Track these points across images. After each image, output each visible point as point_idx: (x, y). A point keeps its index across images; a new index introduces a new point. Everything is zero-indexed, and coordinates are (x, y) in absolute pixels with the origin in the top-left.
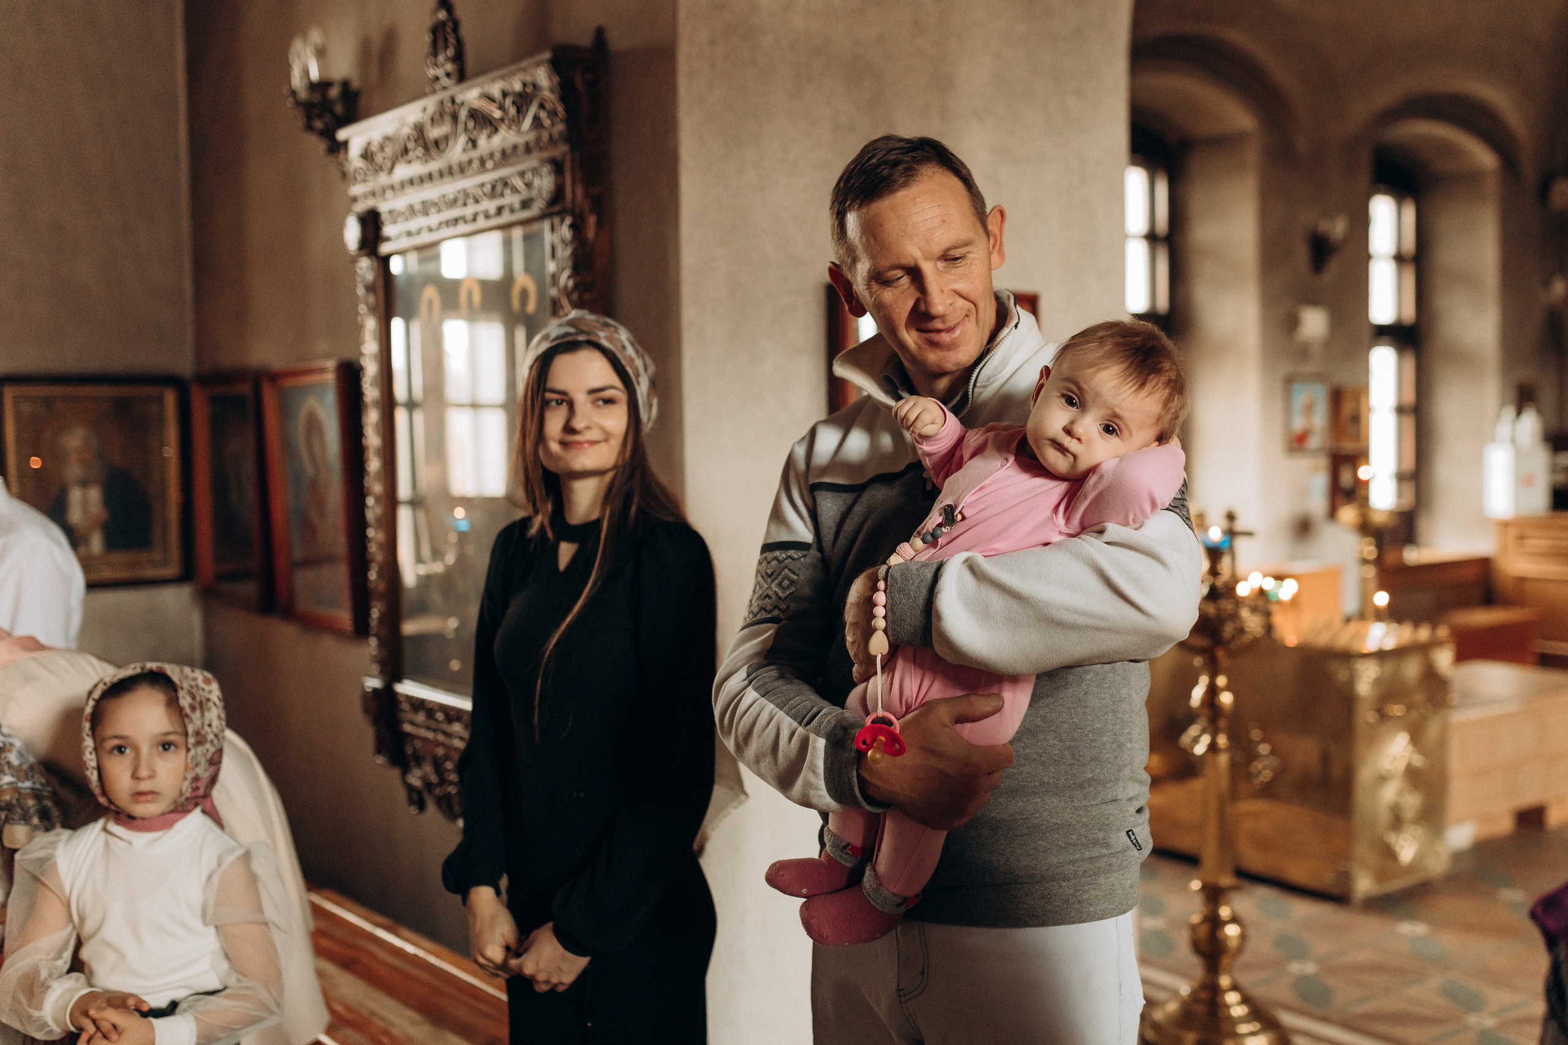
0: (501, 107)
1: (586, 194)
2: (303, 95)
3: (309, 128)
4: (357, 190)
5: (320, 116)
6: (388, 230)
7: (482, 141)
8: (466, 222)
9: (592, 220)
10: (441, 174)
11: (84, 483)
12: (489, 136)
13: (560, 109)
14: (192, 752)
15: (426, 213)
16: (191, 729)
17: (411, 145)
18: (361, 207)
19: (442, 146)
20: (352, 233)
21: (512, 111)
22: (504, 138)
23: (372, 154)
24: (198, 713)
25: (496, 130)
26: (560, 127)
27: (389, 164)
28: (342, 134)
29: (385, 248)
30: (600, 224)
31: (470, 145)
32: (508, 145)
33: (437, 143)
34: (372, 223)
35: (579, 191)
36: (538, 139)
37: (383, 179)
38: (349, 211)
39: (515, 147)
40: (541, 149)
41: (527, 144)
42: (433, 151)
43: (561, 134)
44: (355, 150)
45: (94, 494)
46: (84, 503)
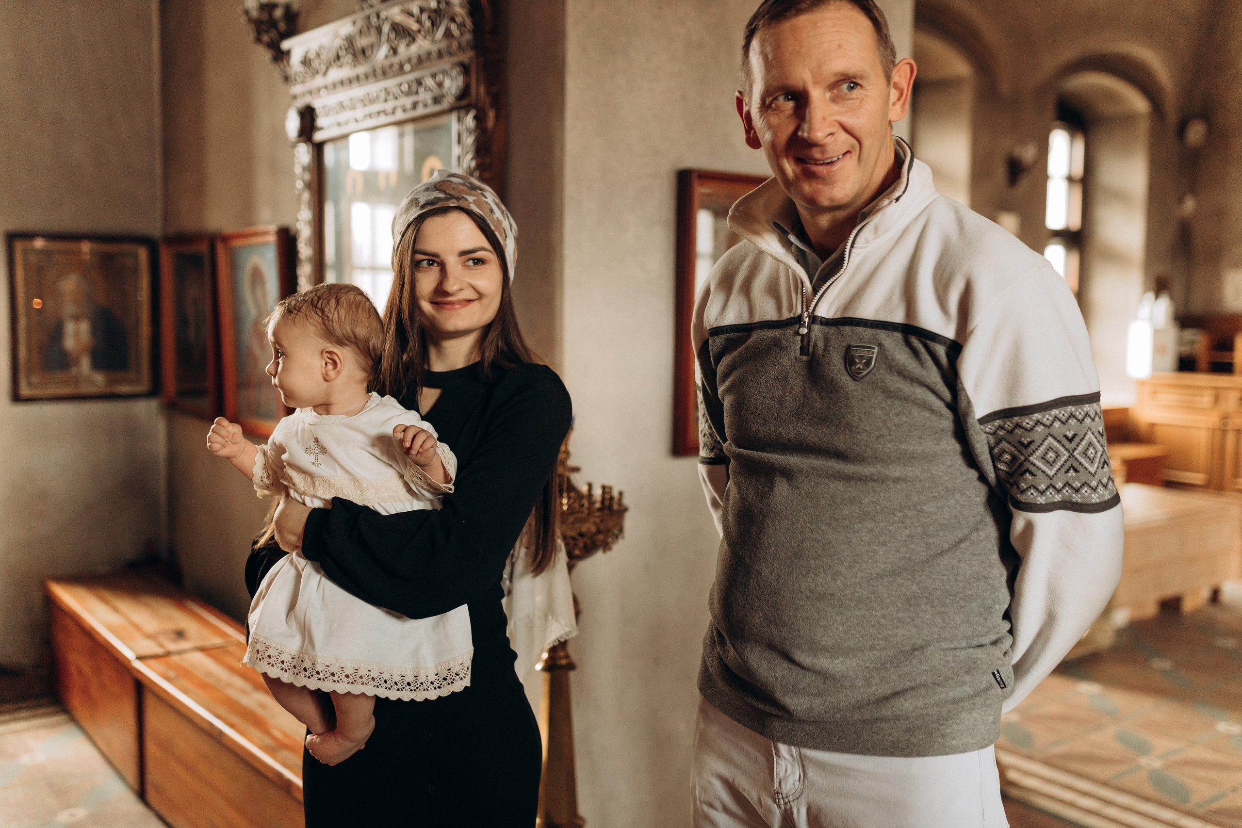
0: (419, 21)
1: (488, 92)
2: (255, 14)
3: (258, 40)
4: (297, 89)
5: (267, 32)
6: (320, 122)
7: (402, 49)
8: (386, 114)
9: (491, 114)
10: (367, 77)
11: (76, 318)
12: (408, 45)
13: (468, 22)
15: (353, 108)
17: (342, 53)
18: (300, 103)
19: (368, 53)
20: (293, 124)
21: (428, 24)
22: (422, 45)
23: (310, 60)
25: (414, 40)
26: (468, 37)
27: (323, 68)
28: (286, 45)
29: (318, 137)
30: (497, 117)
31: (391, 52)
32: (423, 53)
33: (363, 51)
34: (308, 116)
35: (482, 89)
36: (449, 47)
37: (319, 81)
38: (289, 107)
39: (429, 54)
40: (451, 54)
41: (439, 50)
42: (360, 57)
43: (468, 43)
44: (296, 58)
45: (85, 327)
46: (77, 334)
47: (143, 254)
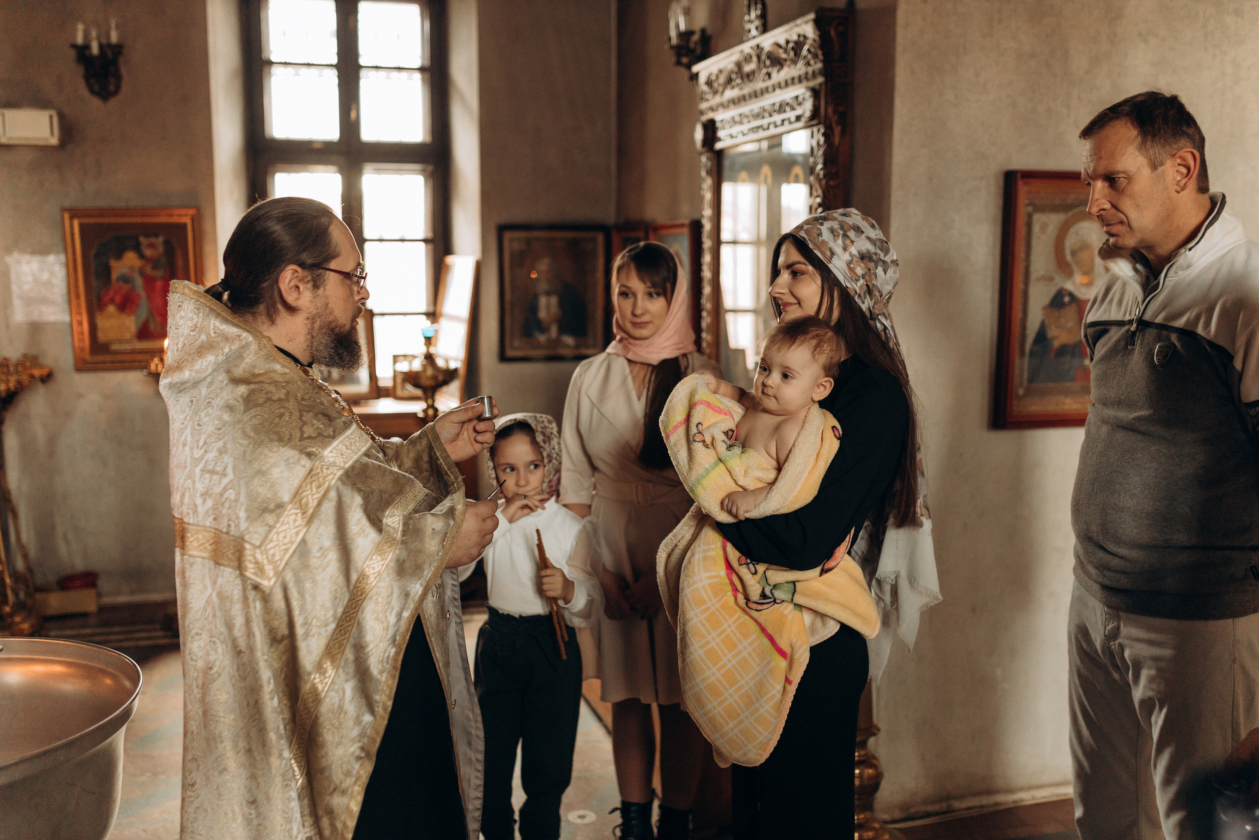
0: (786, 51)
1: (834, 112)
2: (674, 41)
3: (679, 63)
4: (704, 106)
5: (686, 55)
6: (721, 134)
7: (774, 75)
8: (764, 130)
9: (837, 130)
10: (750, 96)
11: (548, 294)
12: (779, 71)
13: (820, 53)
14: (547, 467)
15: (741, 123)
16: (545, 454)
17: (734, 76)
18: (704, 118)
19: (751, 78)
20: (699, 134)
21: (792, 54)
22: (788, 72)
23: (712, 81)
24: (547, 444)
25: (782, 66)
26: (819, 65)
27: (721, 89)
28: (695, 68)
29: (719, 146)
30: (843, 133)
31: (767, 77)
32: (789, 77)
33: (748, 75)
34: (711, 128)
35: (830, 110)
36: (807, 74)
37: (717, 99)
38: (698, 120)
39: (793, 79)
40: (807, 78)
41: (800, 77)
42: (746, 80)
43: (820, 69)
44: (702, 79)
45: (554, 300)
46: (548, 306)
47: (600, 238)
